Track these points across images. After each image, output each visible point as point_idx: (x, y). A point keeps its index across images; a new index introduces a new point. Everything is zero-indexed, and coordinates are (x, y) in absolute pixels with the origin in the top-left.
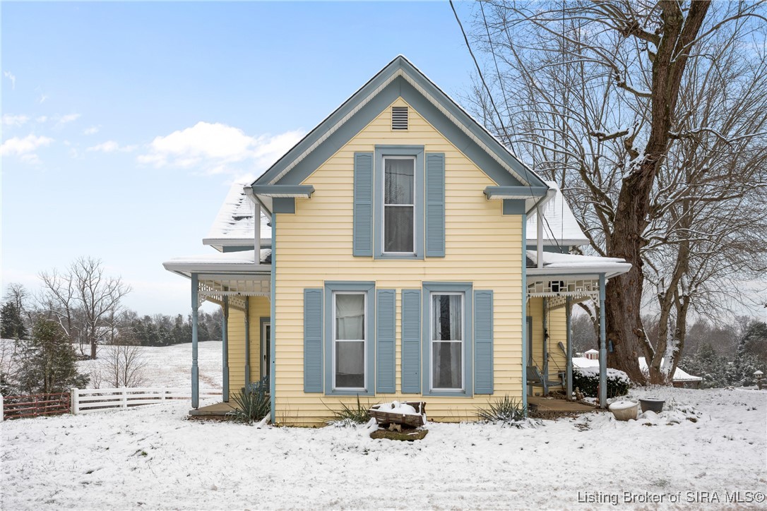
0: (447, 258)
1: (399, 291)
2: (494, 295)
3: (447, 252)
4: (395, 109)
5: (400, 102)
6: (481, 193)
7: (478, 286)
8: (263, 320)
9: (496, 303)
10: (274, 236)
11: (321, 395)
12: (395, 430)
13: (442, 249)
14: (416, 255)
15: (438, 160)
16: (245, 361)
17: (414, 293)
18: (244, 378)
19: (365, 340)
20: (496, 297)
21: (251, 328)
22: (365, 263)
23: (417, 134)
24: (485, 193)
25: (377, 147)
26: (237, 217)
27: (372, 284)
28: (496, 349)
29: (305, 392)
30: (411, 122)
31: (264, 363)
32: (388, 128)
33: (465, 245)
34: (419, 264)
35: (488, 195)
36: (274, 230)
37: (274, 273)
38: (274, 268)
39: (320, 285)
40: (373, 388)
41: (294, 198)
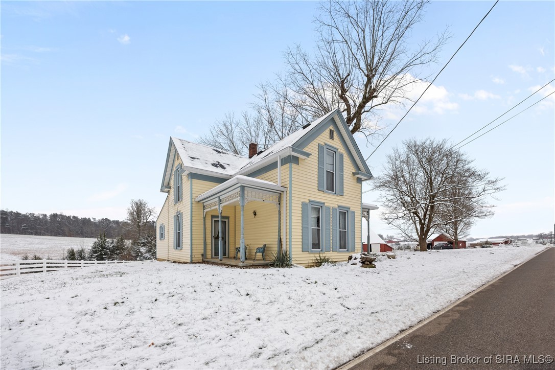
0: (344, 197)
4: (330, 130)
5: (331, 128)
7: (351, 209)
8: (213, 217)
9: (356, 216)
10: (291, 174)
11: (308, 253)
12: (367, 264)
13: (343, 193)
14: (335, 193)
15: (341, 156)
16: (203, 239)
17: (335, 209)
18: (203, 249)
19: (320, 228)
20: (356, 214)
21: (206, 221)
22: (321, 194)
23: (336, 143)
24: (353, 173)
25: (325, 144)
26: (192, 158)
27: (324, 204)
28: (356, 234)
29: (302, 251)
30: (334, 137)
31: (213, 240)
32: (328, 137)
33: (348, 192)
34: (337, 197)
35: (354, 174)
36: (291, 171)
37: (291, 192)
38: (291, 190)
39: (307, 201)
40: (324, 250)
41: (298, 158)
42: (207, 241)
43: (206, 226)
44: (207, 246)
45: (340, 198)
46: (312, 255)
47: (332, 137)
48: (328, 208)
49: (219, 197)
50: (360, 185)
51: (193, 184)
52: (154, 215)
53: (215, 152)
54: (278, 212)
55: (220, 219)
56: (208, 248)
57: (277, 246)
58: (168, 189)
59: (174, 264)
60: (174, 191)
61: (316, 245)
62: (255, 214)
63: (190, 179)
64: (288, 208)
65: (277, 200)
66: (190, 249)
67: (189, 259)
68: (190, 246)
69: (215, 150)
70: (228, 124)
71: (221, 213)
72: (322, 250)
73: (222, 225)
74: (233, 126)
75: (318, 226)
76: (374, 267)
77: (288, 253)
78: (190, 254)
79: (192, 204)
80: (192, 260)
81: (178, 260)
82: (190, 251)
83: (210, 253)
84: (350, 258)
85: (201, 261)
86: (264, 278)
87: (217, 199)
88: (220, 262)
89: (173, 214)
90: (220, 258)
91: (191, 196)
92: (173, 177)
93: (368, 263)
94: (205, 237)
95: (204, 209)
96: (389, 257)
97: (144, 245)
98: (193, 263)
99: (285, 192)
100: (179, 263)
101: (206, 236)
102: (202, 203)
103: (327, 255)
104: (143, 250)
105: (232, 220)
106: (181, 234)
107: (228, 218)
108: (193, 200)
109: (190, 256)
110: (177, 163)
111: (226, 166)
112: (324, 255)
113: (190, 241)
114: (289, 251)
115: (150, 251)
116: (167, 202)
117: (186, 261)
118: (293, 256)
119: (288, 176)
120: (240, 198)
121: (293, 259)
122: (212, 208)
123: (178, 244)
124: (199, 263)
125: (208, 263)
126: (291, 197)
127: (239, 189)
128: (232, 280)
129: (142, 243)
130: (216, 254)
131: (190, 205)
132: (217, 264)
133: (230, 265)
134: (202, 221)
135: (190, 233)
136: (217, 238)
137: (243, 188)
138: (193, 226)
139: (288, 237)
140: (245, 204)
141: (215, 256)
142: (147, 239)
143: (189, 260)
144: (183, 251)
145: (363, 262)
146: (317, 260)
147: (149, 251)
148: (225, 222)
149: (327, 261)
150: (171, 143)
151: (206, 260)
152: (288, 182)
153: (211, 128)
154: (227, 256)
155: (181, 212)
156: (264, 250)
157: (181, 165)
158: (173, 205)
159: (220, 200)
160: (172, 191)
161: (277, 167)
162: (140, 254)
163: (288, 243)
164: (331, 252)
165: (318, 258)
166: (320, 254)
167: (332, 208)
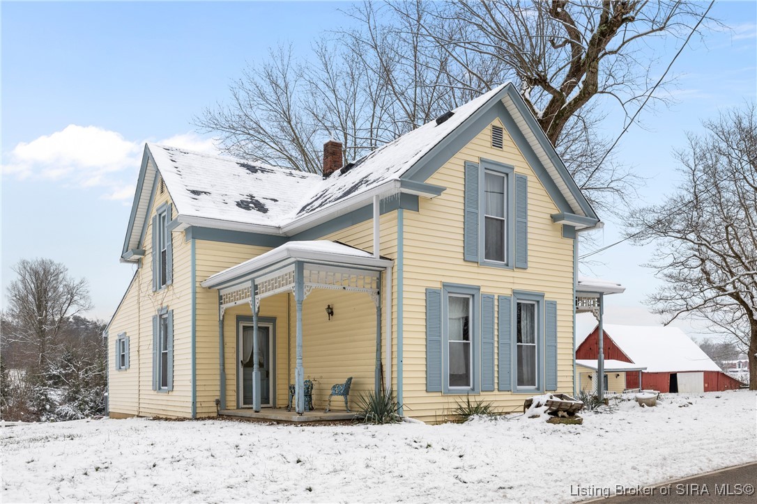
0: (528, 270)
1: (496, 297)
2: (558, 305)
3: (529, 264)
4: (495, 128)
5: (497, 122)
6: (549, 217)
7: (548, 297)
8: (239, 318)
9: (558, 312)
10: (401, 232)
11: (440, 394)
12: (563, 417)
13: (526, 262)
14: (507, 265)
15: (522, 181)
16: (218, 366)
17: (507, 299)
18: (218, 388)
19: (471, 341)
20: (558, 307)
21: (226, 328)
22: (473, 268)
23: (510, 155)
24: (552, 216)
25: (482, 160)
26: (194, 192)
27: (478, 289)
28: (559, 351)
29: (427, 391)
30: (504, 143)
31: (241, 370)
32: (489, 144)
33: (538, 260)
34: (510, 273)
35: (554, 218)
36: (401, 225)
37: (401, 270)
38: (401, 265)
39: (439, 286)
40: (479, 386)
41: (418, 196)
42: (227, 371)
43: (226, 340)
44: (228, 382)
45: (518, 273)
46: (451, 400)
47: (497, 142)
48: (489, 298)
49: (253, 280)
50: (571, 241)
51: (198, 251)
52: (82, 302)
53: (244, 170)
54: (376, 310)
55: (254, 325)
56: (229, 387)
57: (373, 381)
58: (137, 257)
59: (156, 422)
60: (154, 261)
61: (460, 378)
62: (331, 312)
63: (191, 240)
64: (395, 302)
65: (374, 286)
66: (190, 389)
67: (190, 410)
68: (191, 384)
69: (243, 165)
70: (277, 74)
71: (257, 314)
72: (473, 389)
73: (258, 338)
74: (291, 77)
75: (466, 336)
76: (580, 422)
77: (395, 394)
78: (191, 400)
79: (194, 293)
80: (195, 412)
81: (162, 414)
82: (191, 394)
83: (234, 398)
84: (528, 404)
85: (215, 415)
86: (334, 438)
87: (249, 284)
88: (255, 415)
89: (150, 311)
90: (254, 409)
91: (194, 276)
92: (150, 231)
93: (565, 414)
94: (223, 364)
95: (221, 303)
96: (641, 402)
97: (55, 383)
98: (198, 419)
99: (389, 270)
100: (166, 419)
101: (226, 361)
102: (217, 292)
103: (485, 398)
104: (56, 395)
105: (281, 324)
106: (170, 357)
107: (273, 320)
108: (198, 284)
109: (190, 405)
110: (159, 200)
111: (268, 204)
112: (478, 399)
113: (190, 372)
114: (398, 391)
115: (75, 399)
116: (135, 285)
117: (181, 415)
118: (405, 401)
119: (396, 236)
120: (293, 284)
121: (405, 408)
122: (239, 302)
123: (164, 379)
124: (209, 418)
125: (230, 417)
126: (401, 278)
127: (293, 267)
128: (274, 442)
129: (50, 378)
130: (248, 400)
131: (190, 296)
132: (248, 419)
133: (274, 420)
134: (218, 329)
135: (190, 356)
136: (248, 365)
137: (300, 265)
138: (197, 339)
139: (395, 361)
140: (305, 297)
141: (244, 404)
142: (64, 367)
143: (188, 412)
144: (174, 393)
145: (554, 413)
146: (461, 408)
147: (70, 399)
148: (267, 328)
149: (481, 410)
150: (147, 157)
151: (226, 412)
152: (395, 249)
153: (234, 85)
154: (271, 404)
155: (170, 309)
156: (348, 389)
157: (170, 207)
158: (151, 292)
159: (256, 287)
160: (148, 260)
161: (373, 217)
162: (48, 407)
163: (395, 375)
164: (496, 392)
165: (464, 406)
166: (470, 397)
167: (498, 296)
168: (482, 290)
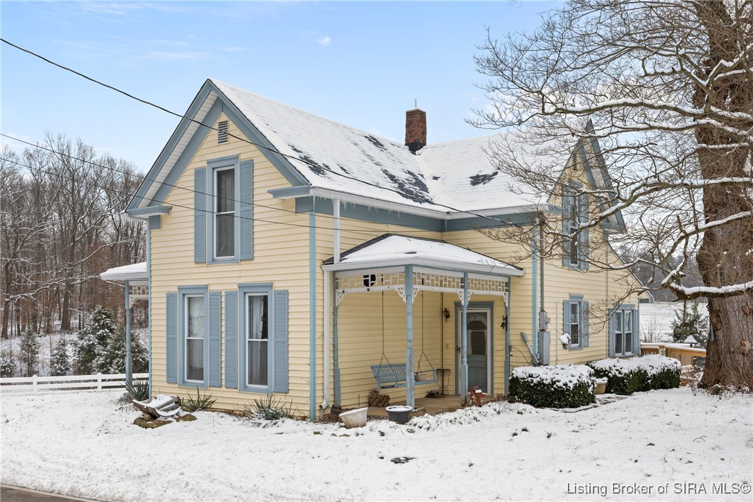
1: (224, 293)
2: (289, 295)
3: (256, 254)
4: (221, 124)
5: (223, 118)
7: (278, 286)
9: (291, 303)
13: (253, 252)
14: (235, 259)
15: (249, 166)
17: (233, 294)
20: (291, 297)
22: (203, 269)
23: (236, 145)
25: (208, 162)
27: (207, 287)
28: (290, 348)
29: (167, 381)
32: (216, 142)
34: (236, 267)
40: (209, 381)
45: (245, 266)
46: (185, 391)
47: (223, 137)
48: (217, 295)
72: (205, 384)
112: (208, 394)
146: (192, 401)
164: (223, 388)
165: (195, 398)
166: (200, 391)
167: (226, 292)
168: (211, 288)
